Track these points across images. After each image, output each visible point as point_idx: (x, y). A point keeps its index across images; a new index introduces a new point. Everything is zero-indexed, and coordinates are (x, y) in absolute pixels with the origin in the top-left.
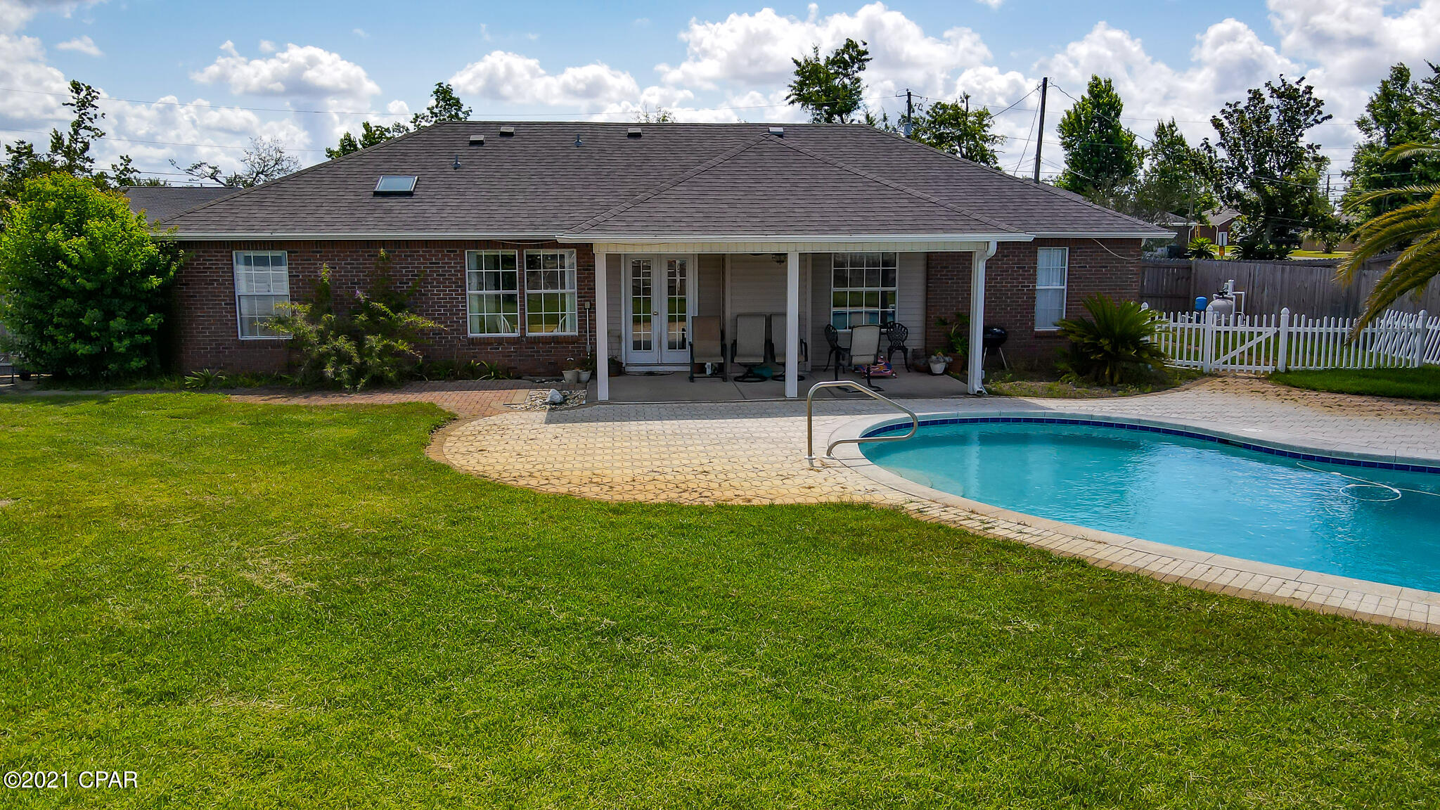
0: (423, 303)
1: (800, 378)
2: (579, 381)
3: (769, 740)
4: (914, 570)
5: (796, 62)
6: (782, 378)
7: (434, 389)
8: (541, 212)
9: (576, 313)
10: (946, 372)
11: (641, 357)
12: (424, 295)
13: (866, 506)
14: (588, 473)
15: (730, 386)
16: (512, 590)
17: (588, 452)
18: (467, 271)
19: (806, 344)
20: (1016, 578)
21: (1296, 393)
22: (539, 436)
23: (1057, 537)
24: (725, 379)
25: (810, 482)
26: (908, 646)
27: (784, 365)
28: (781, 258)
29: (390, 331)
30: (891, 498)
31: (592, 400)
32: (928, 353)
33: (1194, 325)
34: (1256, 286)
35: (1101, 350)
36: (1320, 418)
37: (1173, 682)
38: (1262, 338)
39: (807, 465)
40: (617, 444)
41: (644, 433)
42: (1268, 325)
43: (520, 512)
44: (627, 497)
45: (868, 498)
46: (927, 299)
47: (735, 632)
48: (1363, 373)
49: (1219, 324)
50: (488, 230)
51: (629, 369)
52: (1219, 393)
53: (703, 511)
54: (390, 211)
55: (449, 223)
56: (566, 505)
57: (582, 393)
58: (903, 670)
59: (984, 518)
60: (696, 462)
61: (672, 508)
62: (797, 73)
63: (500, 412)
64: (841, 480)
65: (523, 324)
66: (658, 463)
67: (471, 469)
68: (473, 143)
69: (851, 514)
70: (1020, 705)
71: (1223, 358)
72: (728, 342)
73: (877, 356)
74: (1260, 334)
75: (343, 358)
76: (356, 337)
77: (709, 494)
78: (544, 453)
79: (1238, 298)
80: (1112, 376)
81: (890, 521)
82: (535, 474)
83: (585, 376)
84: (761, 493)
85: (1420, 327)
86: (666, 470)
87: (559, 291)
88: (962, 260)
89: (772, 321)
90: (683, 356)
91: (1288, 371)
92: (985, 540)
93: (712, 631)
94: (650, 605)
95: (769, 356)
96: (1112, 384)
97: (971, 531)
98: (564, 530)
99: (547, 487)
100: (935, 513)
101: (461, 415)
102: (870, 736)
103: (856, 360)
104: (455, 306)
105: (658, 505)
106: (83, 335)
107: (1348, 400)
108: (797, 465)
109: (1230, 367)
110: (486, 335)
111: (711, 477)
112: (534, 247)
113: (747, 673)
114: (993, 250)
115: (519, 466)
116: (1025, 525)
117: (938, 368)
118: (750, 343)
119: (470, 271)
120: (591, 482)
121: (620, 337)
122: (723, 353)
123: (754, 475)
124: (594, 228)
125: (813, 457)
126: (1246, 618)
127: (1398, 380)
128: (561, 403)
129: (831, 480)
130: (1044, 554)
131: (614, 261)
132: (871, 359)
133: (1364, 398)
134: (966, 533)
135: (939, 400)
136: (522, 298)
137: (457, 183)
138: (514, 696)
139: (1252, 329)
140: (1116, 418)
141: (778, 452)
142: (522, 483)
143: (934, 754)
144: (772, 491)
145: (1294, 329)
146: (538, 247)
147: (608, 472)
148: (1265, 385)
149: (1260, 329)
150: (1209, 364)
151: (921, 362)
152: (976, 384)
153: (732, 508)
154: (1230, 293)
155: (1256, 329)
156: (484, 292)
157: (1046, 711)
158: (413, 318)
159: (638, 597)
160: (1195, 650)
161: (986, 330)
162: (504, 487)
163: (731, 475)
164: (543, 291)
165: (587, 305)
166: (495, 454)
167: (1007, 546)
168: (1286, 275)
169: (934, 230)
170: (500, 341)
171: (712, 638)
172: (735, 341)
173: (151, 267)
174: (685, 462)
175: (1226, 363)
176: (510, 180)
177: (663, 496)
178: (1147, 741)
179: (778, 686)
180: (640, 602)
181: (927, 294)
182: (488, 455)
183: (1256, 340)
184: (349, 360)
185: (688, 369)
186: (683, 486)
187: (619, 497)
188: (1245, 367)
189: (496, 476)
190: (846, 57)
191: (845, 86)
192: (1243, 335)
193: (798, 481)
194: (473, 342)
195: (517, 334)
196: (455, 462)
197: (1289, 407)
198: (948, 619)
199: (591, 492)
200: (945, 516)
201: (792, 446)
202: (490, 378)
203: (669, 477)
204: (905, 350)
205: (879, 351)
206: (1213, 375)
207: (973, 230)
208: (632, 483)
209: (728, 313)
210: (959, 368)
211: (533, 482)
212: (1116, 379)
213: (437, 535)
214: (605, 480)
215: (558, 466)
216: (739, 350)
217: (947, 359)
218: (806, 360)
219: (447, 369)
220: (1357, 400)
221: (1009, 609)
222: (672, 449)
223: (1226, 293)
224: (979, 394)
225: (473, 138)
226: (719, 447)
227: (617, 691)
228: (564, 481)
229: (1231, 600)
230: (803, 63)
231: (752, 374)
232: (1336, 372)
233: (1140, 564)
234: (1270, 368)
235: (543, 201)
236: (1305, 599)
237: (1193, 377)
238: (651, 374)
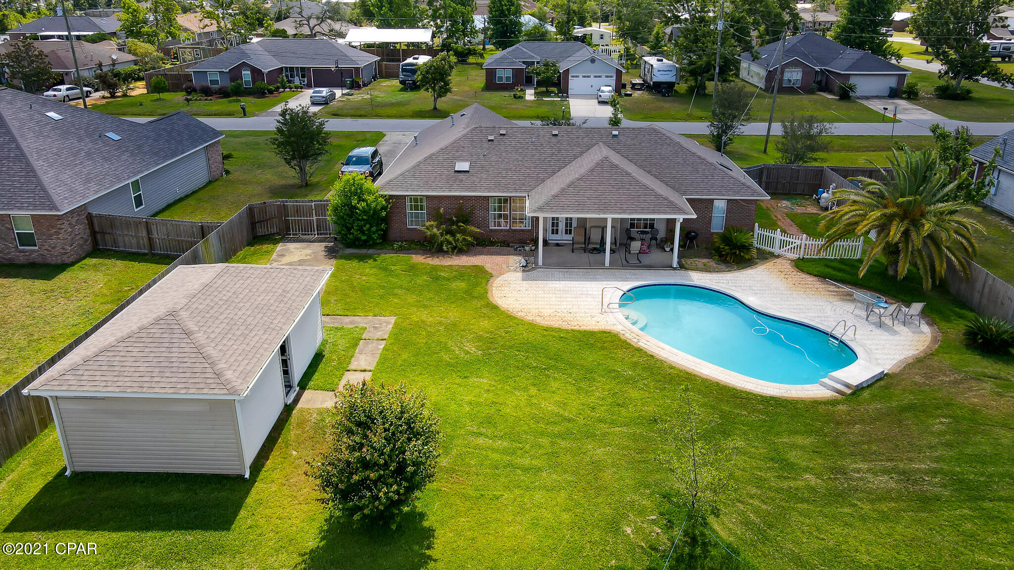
2: (531, 251)
4: (613, 355)
6: (604, 251)
7: (480, 254)
8: (518, 182)
11: (555, 237)
12: (475, 215)
13: (609, 332)
14: (537, 311)
15: (586, 257)
18: (491, 206)
19: (616, 239)
20: (635, 360)
22: (521, 288)
23: (653, 346)
24: (585, 251)
25: (599, 320)
27: (606, 247)
28: (605, 219)
29: (464, 232)
30: (618, 328)
31: (536, 264)
32: (666, 241)
33: (773, 235)
35: (725, 251)
36: (784, 292)
38: (796, 245)
39: (600, 311)
40: (546, 295)
41: (554, 289)
42: (798, 240)
44: (548, 323)
45: (612, 328)
49: (781, 236)
50: (499, 192)
51: (550, 243)
53: (567, 331)
54: (461, 181)
55: (484, 188)
57: (532, 259)
59: (639, 338)
60: (568, 307)
63: (506, 272)
64: (608, 319)
65: (510, 225)
67: (503, 306)
68: (490, 140)
69: (605, 335)
71: (782, 250)
74: (795, 243)
75: (449, 243)
76: (453, 234)
77: (570, 323)
78: (524, 299)
80: (730, 259)
81: (614, 338)
83: (533, 248)
84: (584, 324)
87: (524, 213)
88: (674, 220)
89: (604, 229)
91: (803, 258)
92: (634, 347)
93: (565, 370)
95: (601, 243)
96: (730, 263)
97: (633, 343)
98: (533, 336)
99: (526, 317)
100: (627, 335)
101: (493, 273)
102: (589, 394)
103: (632, 252)
104: (485, 218)
105: (556, 328)
106: (363, 233)
108: (597, 311)
109: (783, 253)
110: (496, 228)
112: (515, 197)
114: (681, 221)
115: (517, 306)
116: (648, 342)
117: (668, 249)
118: (595, 237)
120: (538, 315)
121: (546, 230)
122: (585, 242)
123: (584, 315)
124: (539, 210)
126: (676, 374)
128: (526, 266)
129: (605, 319)
130: (646, 353)
131: (545, 219)
132: (637, 251)
134: (631, 344)
136: (510, 215)
137: (485, 164)
139: (792, 240)
144: (587, 323)
145: (807, 242)
146: (517, 197)
147: (543, 310)
148: (788, 267)
149: (795, 241)
150: (777, 251)
151: (663, 245)
152: (675, 261)
153: (575, 331)
156: (496, 212)
158: (472, 227)
162: (515, 317)
163: (577, 314)
164: (518, 212)
166: (509, 299)
170: (502, 230)
174: (565, 306)
176: (505, 163)
185: (571, 244)
186: (564, 319)
188: (789, 254)
189: (511, 310)
193: (596, 319)
194: (492, 231)
195: (508, 228)
196: (498, 303)
204: (656, 239)
206: (778, 256)
208: (550, 316)
209: (588, 226)
211: (522, 314)
212: (732, 261)
214: (543, 315)
216: (591, 241)
218: (616, 245)
224: (675, 269)
225: (489, 138)
226: (576, 299)
228: (531, 315)
229: (677, 369)
231: (595, 250)
233: (666, 357)
234: (797, 256)
235: (519, 176)
238: (558, 245)
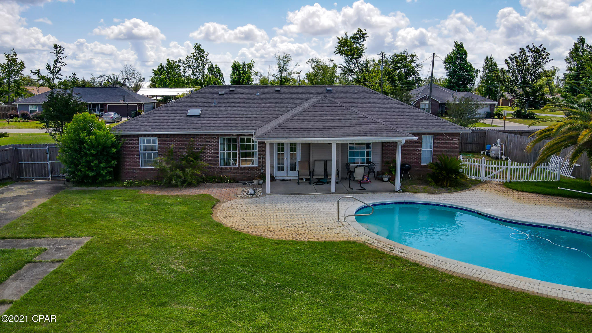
0: (204, 155)
1: (337, 183)
2: (259, 184)
3: (323, 319)
4: (367, 266)
5: (338, 38)
6: (330, 183)
7: (209, 187)
8: (246, 123)
9: (258, 158)
10: (389, 180)
11: (281, 174)
12: (205, 152)
13: (354, 242)
14: (266, 227)
15: (311, 187)
16: (249, 272)
17: (265, 217)
18: (219, 144)
19: (339, 171)
20: (396, 269)
21: (511, 191)
22: (248, 210)
23: (413, 254)
24: (310, 184)
25: (338, 231)
26: (362, 292)
27: (331, 178)
28: (330, 144)
29: (194, 167)
30: (362, 238)
31: (264, 192)
32: (383, 173)
33: (478, 164)
34: (508, 141)
35: (443, 175)
36: (514, 204)
37: (433, 304)
38: (502, 170)
39: (337, 224)
40: (275, 214)
41: (283, 209)
42: (504, 165)
43: (247, 242)
44: (280, 237)
45: (356, 238)
46: (382, 153)
47: (314, 288)
48: (537, 184)
50: (227, 130)
51: (276, 178)
52: (484, 192)
53: (303, 243)
54: (193, 123)
55: (213, 127)
56: (261, 240)
57: (260, 189)
59: (391, 246)
60: (301, 222)
61: (295, 242)
62: (339, 43)
63: (233, 199)
64: (348, 231)
65: (239, 163)
66: (288, 223)
67: (228, 224)
68: (220, 95)
69: (350, 245)
70: (390, 311)
71: (488, 176)
72: (311, 170)
73: (363, 177)
74: (501, 168)
75: (179, 177)
76: (182, 169)
77: (305, 236)
78: (251, 218)
80: (447, 184)
81: (362, 248)
82: (250, 227)
83: (261, 182)
84: (322, 236)
85: (558, 166)
86: (292, 226)
87: (252, 151)
88: (394, 145)
89: (327, 163)
90: (295, 174)
91: (510, 182)
92: (390, 256)
93: (307, 287)
94: (289, 277)
95: (326, 175)
96: (447, 187)
97: (386, 252)
98: (262, 250)
99: (254, 232)
100: (376, 244)
101: (220, 199)
102: (349, 319)
103: (356, 179)
104: (215, 156)
105: (290, 241)
106: (90, 168)
107: (527, 195)
108: (334, 224)
109: (490, 179)
110: (226, 166)
111: (306, 229)
112: (243, 136)
113: (317, 300)
114: (403, 142)
115: (243, 223)
116: (403, 249)
117: (386, 179)
118: (319, 170)
119: (221, 144)
120: (268, 230)
121: (273, 167)
122: (310, 175)
123: (319, 228)
124: (266, 135)
125: (339, 221)
126: (460, 284)
127: (547, 187)
128: (254, 194)
129: (344, 231)
130: (407, 261)
131: (272, 145)
132: (361, 178)
133: (533, 195)
134: (384, 253)
135: (384, 194)
136: (239, 153)
137: (215, 111)
138: (254, 306)
139: (498, 166)
140: (444, 204)
141: (328, 218)
142: (246, 230)
143: (365, 324)
144: (325, 235)
145: (512, 167)
146: (244, 136)
147: (273, 226)
148: (501, 188)
149: (501, 166)
150: (483, 178)
151: (380, 177)
152: (398, 187)
153: (313, 242)
156: (225, 151)
157: (397, 312)
158: (202, 163)
159: (286, 275)
160: (443, 295)
161: (402, 166)
162: (240, 233)
163: (313, 228)
164: (246, 151)
165: (262, 156)
166: (235, 218)
167: (397, 258)
169: (383, 135)
170: (231, 169)
171: (307, 289)
172: (314, 170)
173: (113, 145)
174: (298, 222)
175: (489, 178)
176: (234, 110)
177: (291, 237)
178: (422, 322)
179: (326, 304)
180: (286, 277)
182: (233, 218)
183: (499, 170)
184: (180, 177)
185: (297, 178)
186: (297, 233)
187: (277, 237)
188: (496, 179)
189: (237, 227)
190: (358, 36)
191: (357, 48)
192: (495, 168)
193: (334, 231)
194: (221, 169)
195: (237, 166)
196: (222, 221)
197: (506, 199)
198: (375, 283)
199: (268, 235)
200: (379, 246)
201: (332, 215)
202: (228, 182)
203: (293, 229)
204: (374, 172)
206: (485, 182)
207: (397, 136)
208: (281, 231)
209: (311, 160)
210: (392, 180)
211: (249, 230)
212: (448, 185)
213: (224, 252)
214: (272, 230)
215: (256, 223)
216: (315, 173)
217: (389, 176)
218: (339, 177)
219: (213, 179)
220: (531, 195)
221: (393, 280)
222: (293, 216)
223: (497, 144)
224: (399, 192)
225: (220, 93)
226: (308, 216)
227: (282, 305)
228: (259, 230)
229: (458, 278)
230: (341, 39)
231: (320, 181)
232: (527, 182)
233: (435, 265)
234: (504, 181)
235: (246, 118)
236: (480, 278)
237: (477, 183)
238: (284, 180)
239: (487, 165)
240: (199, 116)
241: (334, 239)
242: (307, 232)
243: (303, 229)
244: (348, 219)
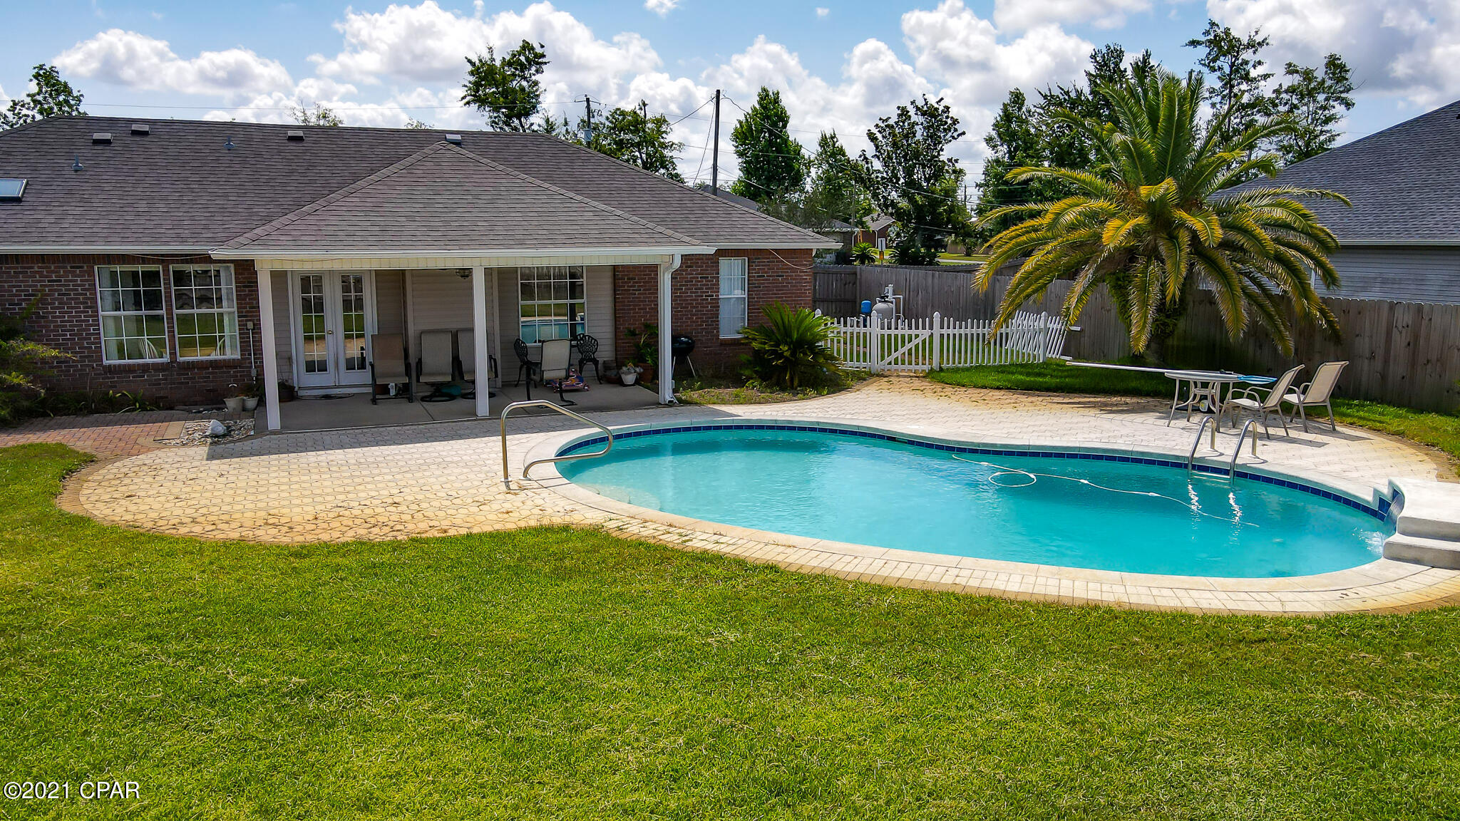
0: (43, 327)
1: (491, 395)
2: (244, 409)
3: (482, 786)
4: (618, 589)
5: (469, 61)
6: (472, 396)
7: (62, 426)
8: (189, 222)
9: (237, 334)
10: (637, 382)
11: (316, 379)
12: (43, 317)
13: (566, 528)
14: (263, 514)
15: (416, 408)
16: (179, 657)
17: (261, 489)
18: (98, 289)
19: (495, 360)
20: (716, 589)
21: (949, 389)
22: (200, 475)
23: (752, 544)
24: (410, 400)
25: (507, 506)
26: (616, 670)
27: (473, 382)
31: (261, 430)
32: (619, 364)
33: (862, 330)
34: (911, 290)
35: (781, 356)
36: (967, 413)
37: (860, 676)
38: (919, 340)
39: (503, 488)
40: (294, 479)
41: (324, 464)
42: (924, 328)
43: (183, 565)
44: (309, 537)
45: (568, 519)
46: (615, 310)
47: (440, 676)
48: (1001, 369)
49: (883, 328)
50: (124, 241)
51: (301, 393)
52: (885, 393)
55: (71, 235)
57: (249, 422)
58: (613, 695)
59: (681, 531)
60: (386, 492)
61: (362, 545)
62: (472, 73)
63: (149, 450)
64: (540, 502)
65: (173, 348)
66: (342, 497)
67: (117, 519)
68: (97, 142)
69: (552, 537)
70: (726, 716)
71: (887, 360)
72: (413, 361)
73: (568, 370)
74: (917, 336)
77: (402, 527)
78: (208, 495)
79: (898, 300)
80: (792, 379)
81: (591, 542)
82: (200, 520)
83: (251, 403)
84: (458, 522)
85: (1042, 327)
86: (352, 504)
87: (216, 310)
88: (649, 273)
89: (459, 337)
90: (364, 377)
91: (941, 370)
92: (683, 554)
93: (415, 677)
94: (345, 656)
95: (457, 373)
96: (792, 388)
97: (670, 545)
98: (239, 581)
99: (214, 533)
100: (634, 529)
101: (100, 455)
102: (585, 767)
103: (547, 375)
104: (84, 330)
105: (346, 544)
107: (991, 394)
108: (494, 489)
109: (894, 366)
110: (127, 361)
111: (402, 508)
112: (183, 262)
113: (455, 717)
114: (677, 263)
115: (179, 512)
116: (720, 534)
117: (630, 378)
118: (437, 360)
119: (103, 290)
120: (266, 524)
121: (290, 359)
122: (408, 373)
123: (448, 503)
125: (510, 479)
126: (918, 607)
127: (1028, 374)
128: (224, 436)
129: (529, 503)
130: (741, 563)
131: (279, 278)
132: (563, 374)
133: (1002, 392)
134: (665, 548)
135: (632, 412)
136: (170, 319)
137: (78, 188)
139: (910, 332)
140: (798, 422)
141: (472, 476)
142: (183, 530)
143: (649, 777)
144: (468, 520)
145: (945, 331)
146: (187, 262)
147: (284, 511)
148: (923, 383)
149: (917, 332)
150: (876, 364)
151: (612, 374)
152: (667, 393)
153: (427, 541)
154: (890, 298)
155: (913, 332)
156: (122, 313)
157: (750, 718)
158: (30, 346)
159: (330, 648)
160: (878, 643)
161: (675, 339)
162: (162, 538)
163: (424, 505)
164: (196, 311)
165: (250, 325)
166: (147, 500)
167: (703, 557)
168: (936, 281)
169: (619, 243)
170: (145, 367)
171: (415, 685)
172: (420, 360)
174: (373, 494)
175: (890, 363)
176: (147, 185)
177: (351, 533)
178: (840, 735)
179: (488, 727)
180: (332, 655)
181: (615, 306)
182: (138, 501)
183: (915, 342)
185: (370, 390)
186: (373, 521)
187: (301, 539)
188: (906, 366)
189: (150, 525)
190: (522, 58)
191: (523, 89)
192: (903, 336)
193: (495, 506)
194: (111, 370)
195: (166, 359)
196: (96, 512)
197: (944, 403)
198: (653, 638)
199: (267, 536)
200: (645, 532)
201: (486, 469)
202: (135, 410)
203: (356, 512)
204: (596, 362)
205: (570, 365)
206: (880, 375)
207: (658, 243)
208: (314, 522)
209: (412, 330)
210: (649, 378)
211: (197, 529)
212: (796, 383)
213: (81, 602)
214: (283, 520)
215: (225, 508)
216: (425, 369)
217: (638, 370)
218: (496, 376)
219: (79, 402)
220: (997, 394)
221: (711, 621)
222: (356, 480)
223: (887, 297)
224: (670, 404)
225: (97, 136)
226: (409, 475)
227: (312, 756)
228: (234, 525)
229: (905, 591)
230: (477, 63)
231: (440, 393)
232: (979, 368)
233: (826, 565)
234: (927, 368)
235: (190, 210)
236: (964, 584)
237: (863, 377)
238: (327, 397)
239: (883, 332)
240: (17, 200)
241: (498, 527)
242: (407, 517)
243: (392, 509)
244: (534, 472)
